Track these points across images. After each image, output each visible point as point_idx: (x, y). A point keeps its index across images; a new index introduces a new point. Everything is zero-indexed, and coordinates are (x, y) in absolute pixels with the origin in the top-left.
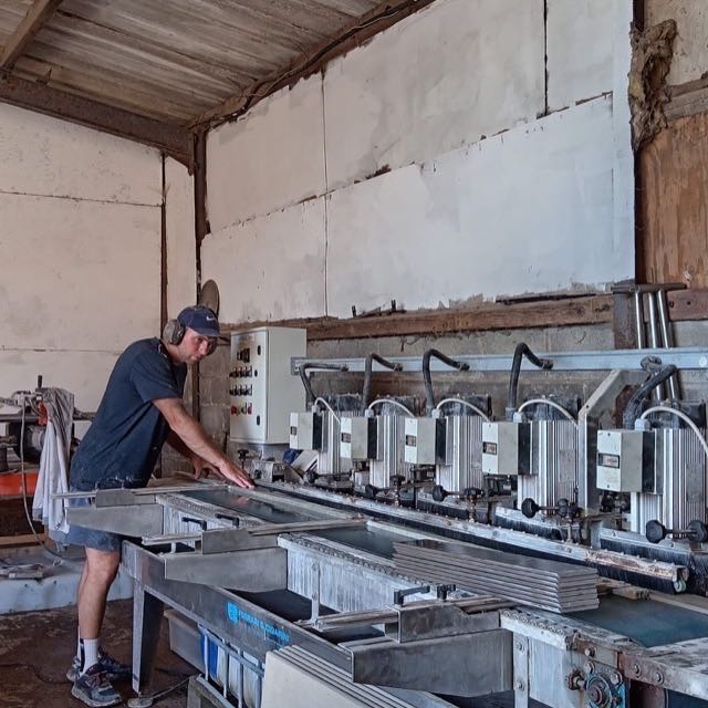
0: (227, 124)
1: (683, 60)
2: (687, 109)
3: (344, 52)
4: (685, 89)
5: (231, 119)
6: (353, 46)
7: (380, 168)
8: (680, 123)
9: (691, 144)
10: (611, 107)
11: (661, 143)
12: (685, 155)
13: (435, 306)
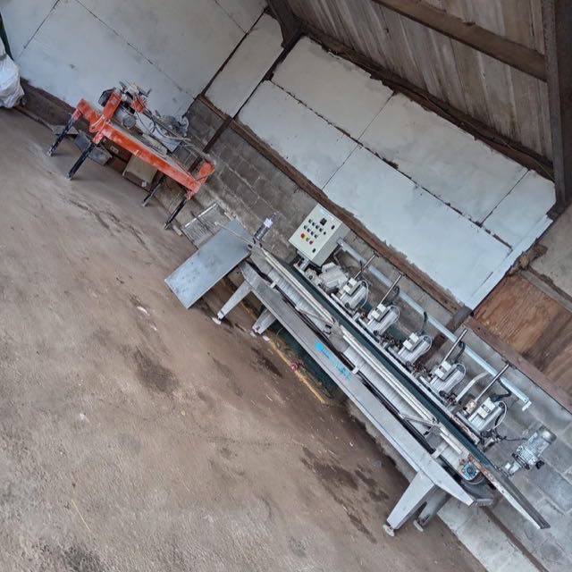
0: (320, 47)
1: (540, 263)
2: (529, 279)
3: (412, 99)
4: (534, 272)
5: (326, 48)
6: (419, 103)
7: (393, 162)
8: (523, 280)
9: (521, 289)
10: (508, 255)
11: (513, 279)
12: (517, 290)
13: (382, 240)
